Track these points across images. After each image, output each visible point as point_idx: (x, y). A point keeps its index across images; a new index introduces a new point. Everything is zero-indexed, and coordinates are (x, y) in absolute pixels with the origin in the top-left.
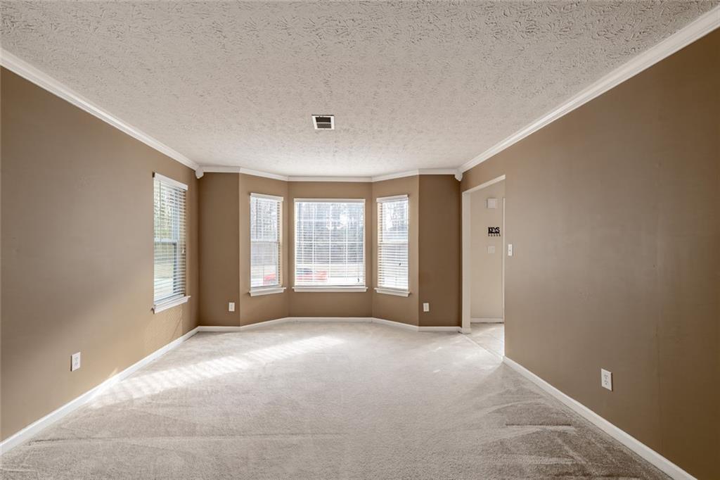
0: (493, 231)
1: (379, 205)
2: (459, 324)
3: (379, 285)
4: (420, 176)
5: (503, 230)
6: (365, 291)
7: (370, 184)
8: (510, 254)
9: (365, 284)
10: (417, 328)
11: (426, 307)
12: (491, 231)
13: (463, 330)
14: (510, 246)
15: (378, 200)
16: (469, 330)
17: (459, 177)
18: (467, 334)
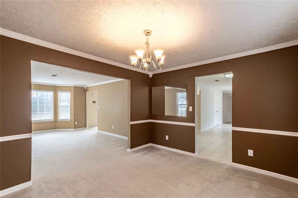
0: (94, 102)
1: (59, 93)
2: (86, 127)
3: (59, 118)
4: (74, 87)
5: (97, 102)
6: (53, 121)
7: (55, 86)
8: (98, 108)
9: (53, 118)
10: (73, 129)
11: (76, 123)
12: (93, 102)
13: (87, 128)
14: (98, 106)
15: (58, 92)
16: (88, 128)
17: (85, 88)
18: (88, 129)
